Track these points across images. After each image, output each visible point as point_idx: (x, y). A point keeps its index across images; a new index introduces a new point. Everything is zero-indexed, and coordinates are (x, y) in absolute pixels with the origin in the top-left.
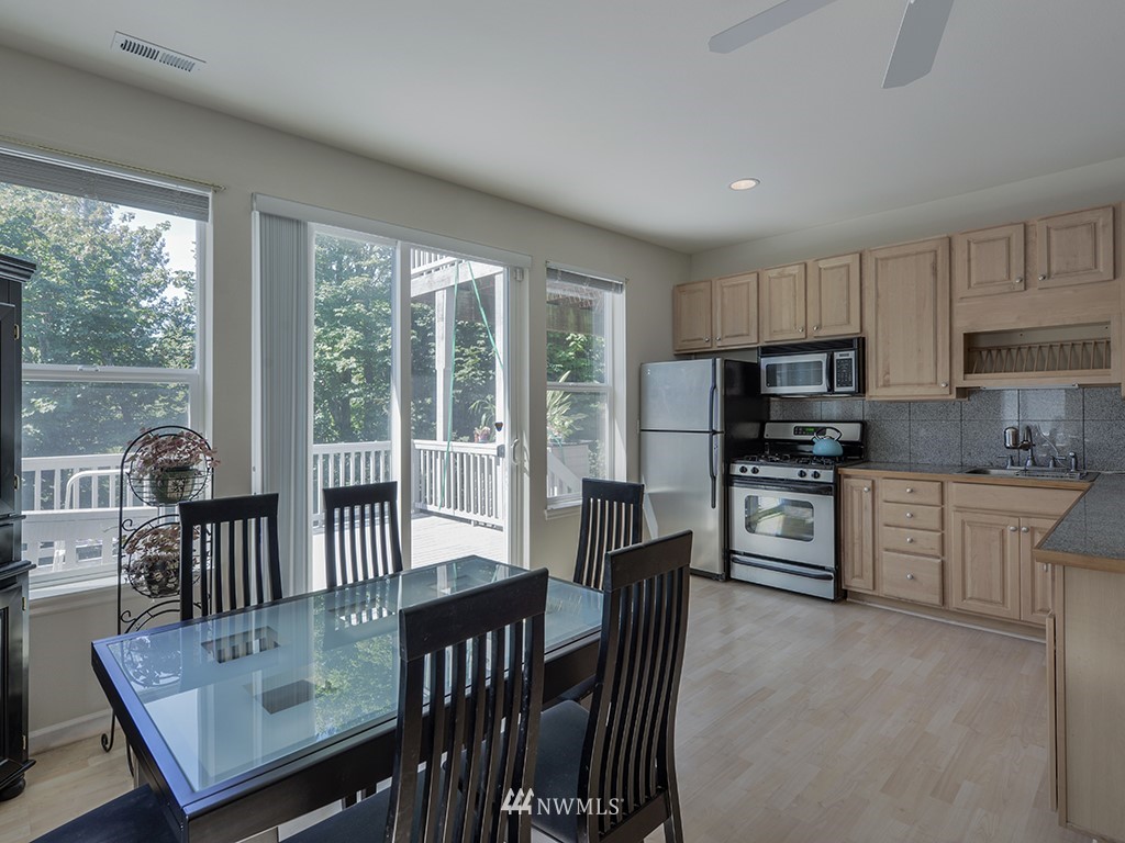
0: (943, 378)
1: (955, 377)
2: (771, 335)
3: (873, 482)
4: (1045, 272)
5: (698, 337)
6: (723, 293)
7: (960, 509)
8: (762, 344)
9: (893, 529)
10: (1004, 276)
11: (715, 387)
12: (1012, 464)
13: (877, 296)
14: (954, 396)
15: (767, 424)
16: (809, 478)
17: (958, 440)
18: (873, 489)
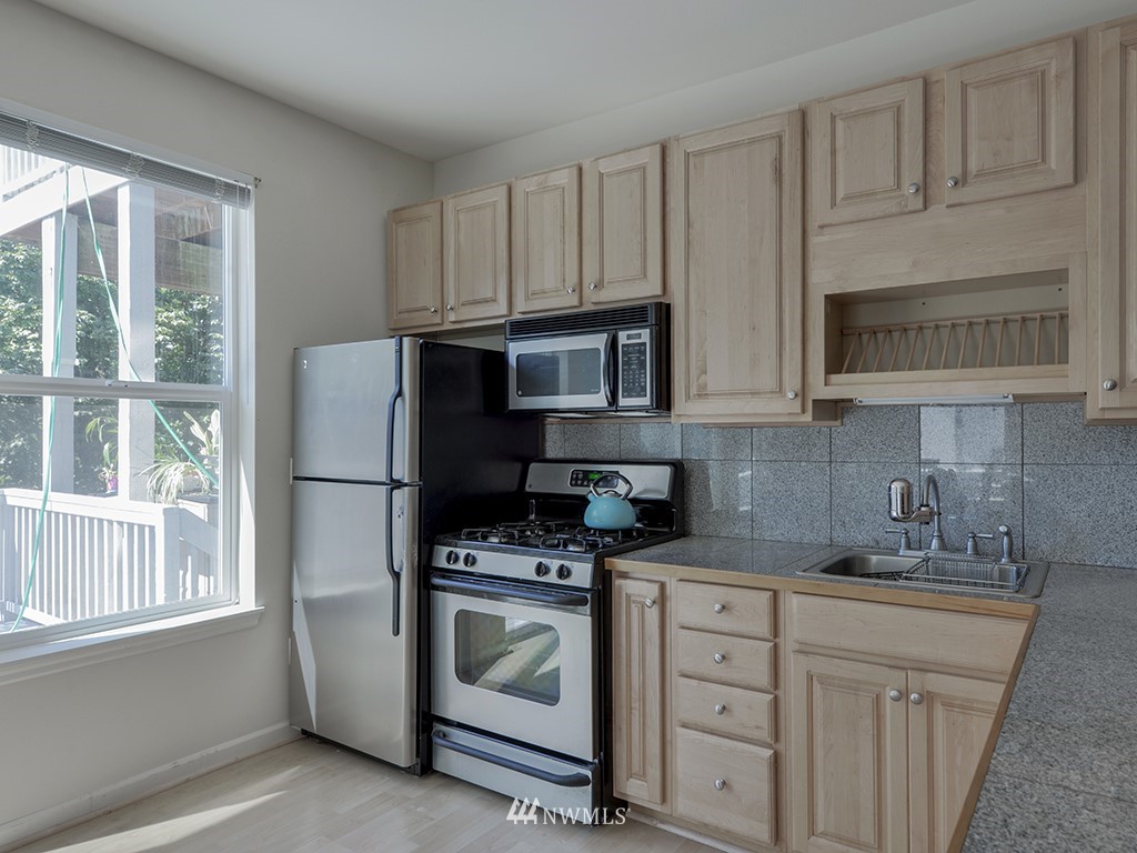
0: (792, 382)
1: (811, 379)
2: (527, 298)
3: (663, 586)
4: (958, 172)
5: (420, 305)
6: (458, 224)
7: (805, 650)
8: (517, 316)
9: (694, 682)
10: (891, 182)
11: (400, 393)
12: (909, 547)
13: (688, 224)
14: (808, 417)
15: (533, 466)
16: (552, 578)
17: (826, 498)
18: (662, 600)
